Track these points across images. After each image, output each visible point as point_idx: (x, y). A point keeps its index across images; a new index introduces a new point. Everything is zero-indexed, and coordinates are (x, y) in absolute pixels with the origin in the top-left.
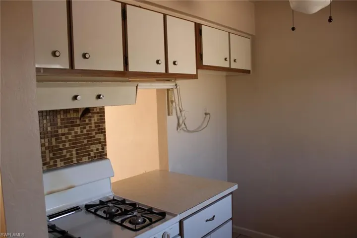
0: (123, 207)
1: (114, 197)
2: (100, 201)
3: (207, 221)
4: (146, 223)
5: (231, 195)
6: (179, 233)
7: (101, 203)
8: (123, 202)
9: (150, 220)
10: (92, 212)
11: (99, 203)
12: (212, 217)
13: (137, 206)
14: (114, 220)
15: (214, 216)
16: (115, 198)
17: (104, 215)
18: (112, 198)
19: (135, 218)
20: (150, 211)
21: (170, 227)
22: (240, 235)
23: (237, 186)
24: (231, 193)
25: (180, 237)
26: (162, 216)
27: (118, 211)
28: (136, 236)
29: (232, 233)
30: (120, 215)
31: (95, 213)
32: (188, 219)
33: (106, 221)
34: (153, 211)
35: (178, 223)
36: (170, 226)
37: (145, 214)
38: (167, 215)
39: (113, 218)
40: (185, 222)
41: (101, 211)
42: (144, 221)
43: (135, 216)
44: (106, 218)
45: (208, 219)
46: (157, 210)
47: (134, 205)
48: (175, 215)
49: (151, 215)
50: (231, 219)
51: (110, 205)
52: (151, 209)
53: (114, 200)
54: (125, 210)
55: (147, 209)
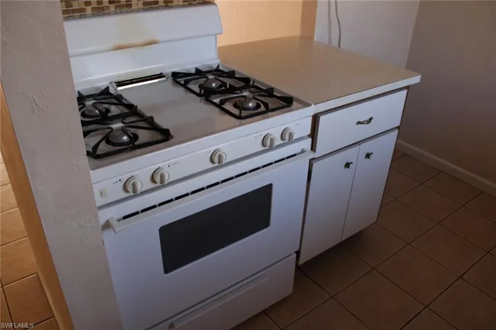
0: (228, 81)
1: (218, 66)
2: (197, 69)
3: (359, 123)
4: (259, 110)
5: (406, 91)
6: (309, 132)
7: (198, 72)
8: (231, 74)
9: (266, 105)
10: (181, 84)
11: (194, 71)
12: (368, 119)
13: (251, 83)
14: (211, 99)
15: (371, 119)
16: (221, 68)
17: (197, 90)
18: (215, 67)
19: (243, 99)
20: (270, 92)
21: (297, 122)
22: (406, 155)
23: (420, 76)
24: (407, 88)
25: (310, 139)
26: (287, 102)
27: (221, 86)
28: (240, 125)
29: (395, 149)
30: (222, 93)
31: (185, 86)
32: (327, 115)
33: (199, 98)
34: (274, 93)
35: (311, 118)
36: (297, 120)
37: (260, 96)
38: (294, 103)
39: (210, 96)
40: (322, 119)
41: (196, 84)
42: (258, 106)
43: (244, 96)
44: (199, 95)
45: (361, 121)
46: (279, 91)
47: (246, 80)
48: (307, 105)
49: (269, 99)
50: (398, 128)
51: (211, 77)
52: (272, 89)
53: (217, 70)
54: (230, 85)
55: (264, 88)
